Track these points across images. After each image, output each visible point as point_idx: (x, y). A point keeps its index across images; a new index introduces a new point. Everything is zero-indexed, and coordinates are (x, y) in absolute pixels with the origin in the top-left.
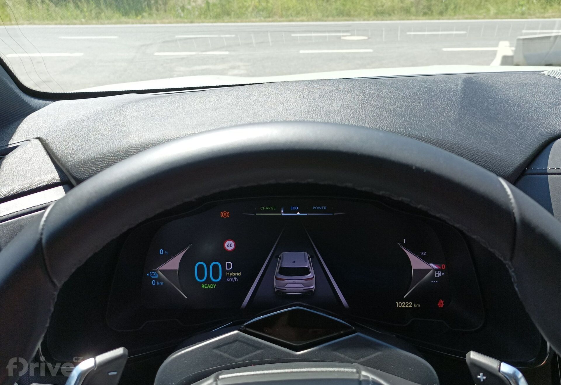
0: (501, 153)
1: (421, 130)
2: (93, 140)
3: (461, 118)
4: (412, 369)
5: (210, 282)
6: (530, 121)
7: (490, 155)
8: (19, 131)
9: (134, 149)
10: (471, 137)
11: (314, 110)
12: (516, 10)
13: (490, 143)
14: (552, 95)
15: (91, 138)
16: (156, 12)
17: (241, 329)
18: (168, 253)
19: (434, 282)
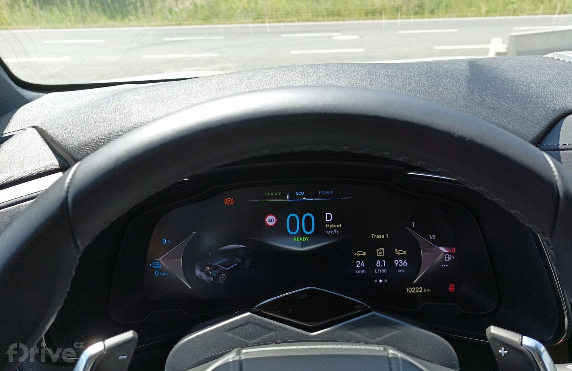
0: (514, 127)
2: (94, 123)
3: (471, 94)
4: (430, 347)
6: (540, 99)
10: (483, 111)
12: (507, 8)
14: (558, 75)
15: (91, 122)
16: (143, 15)
17: (253, 311)
18: (171, 243)
19: (445, 266)
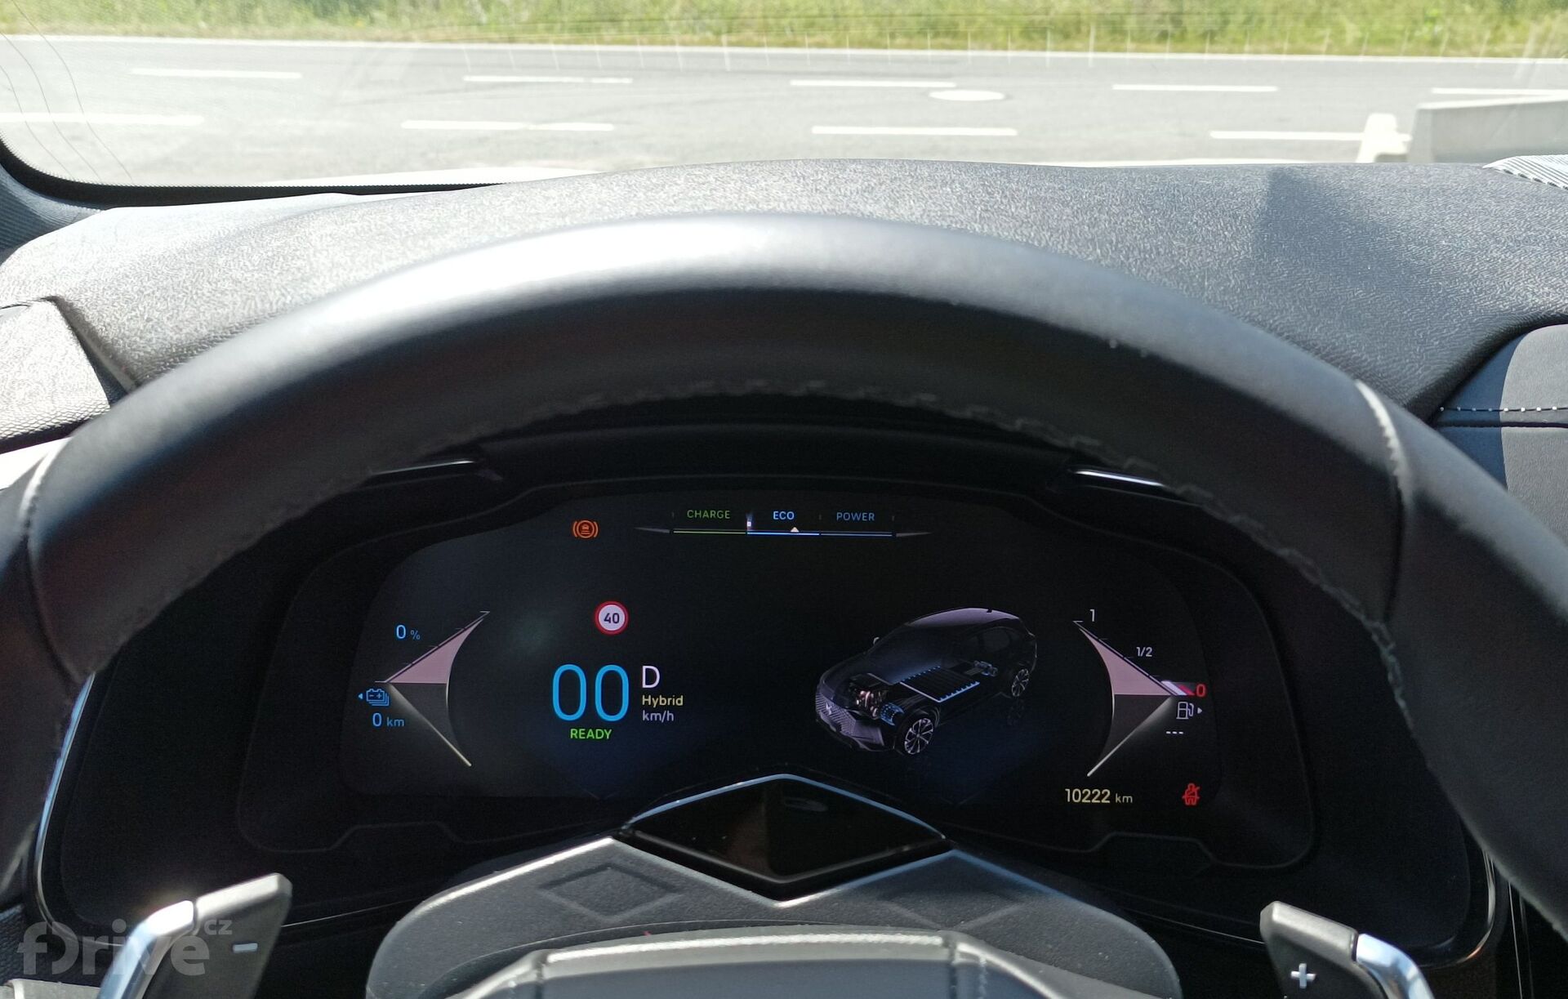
0: (1373, 355)
2: (208, 294)
3: (1262, 260)
4: (1106, 953)
5: (596, 722)
6: (1456, 282)
7: (1342, 358)
13: (1341, 328)
14: (1516, 219)
15: (201, 290)
17: (621, 833)
18: (419, 638)
19: (1175, 733)
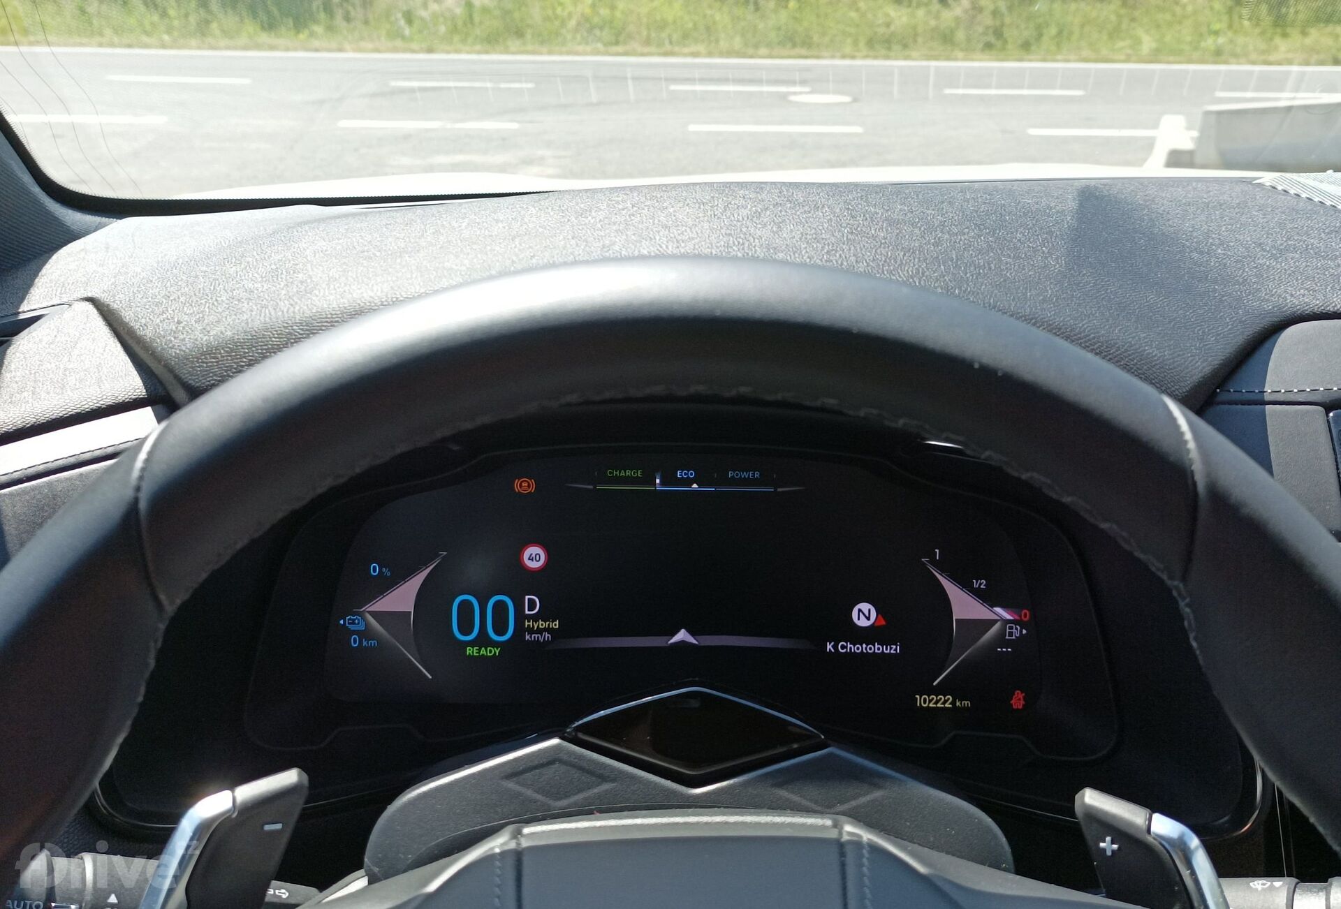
0: (1162, 351)
1: (982, 294)
2: (227, 302)
3: (1073, 272)
4: (953, 829)
5: (489, 643)
6: (1229, 286)
7: (1137, 354)
8: (40, 284)
9: (327, 322)
10: (1094, 313)
11: (739, 243)
12: (1203, 44)
13: (1137, 328)
14: (1279, 230)
15: (220, 297)
16: (344, 24)
17: (566, 735)
18: (389, 574)
19: (1004, 650)
